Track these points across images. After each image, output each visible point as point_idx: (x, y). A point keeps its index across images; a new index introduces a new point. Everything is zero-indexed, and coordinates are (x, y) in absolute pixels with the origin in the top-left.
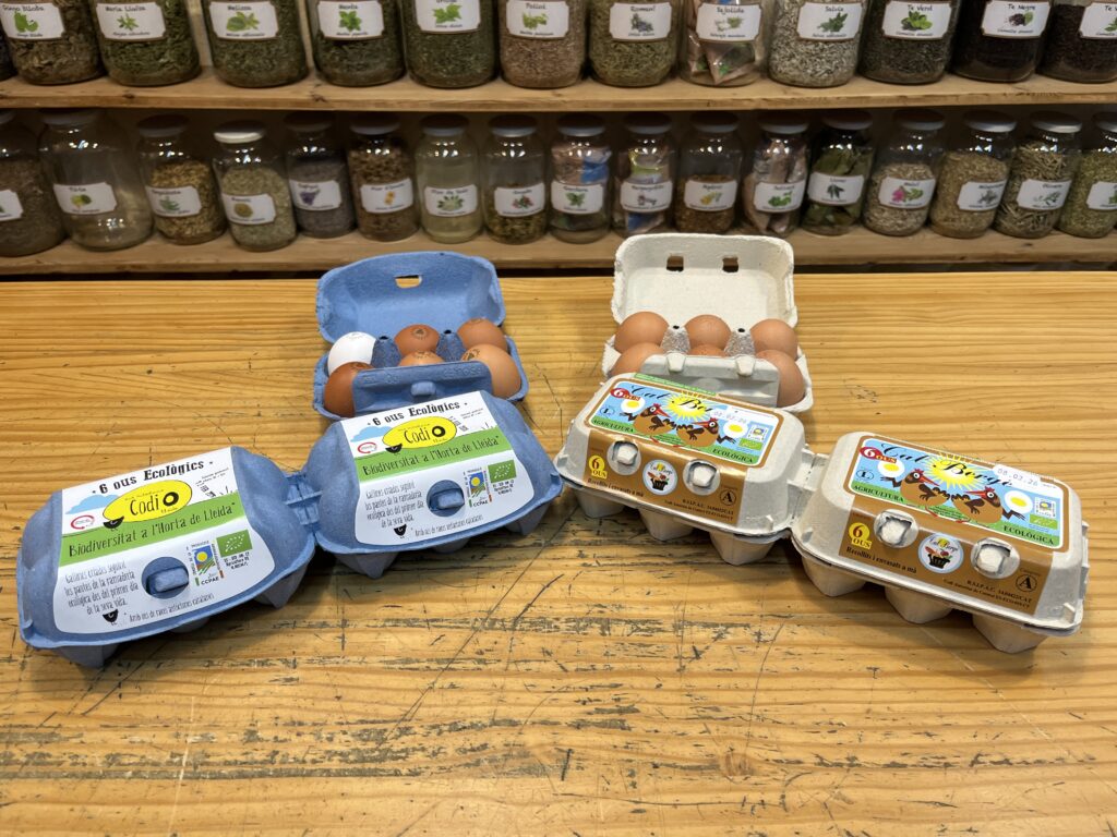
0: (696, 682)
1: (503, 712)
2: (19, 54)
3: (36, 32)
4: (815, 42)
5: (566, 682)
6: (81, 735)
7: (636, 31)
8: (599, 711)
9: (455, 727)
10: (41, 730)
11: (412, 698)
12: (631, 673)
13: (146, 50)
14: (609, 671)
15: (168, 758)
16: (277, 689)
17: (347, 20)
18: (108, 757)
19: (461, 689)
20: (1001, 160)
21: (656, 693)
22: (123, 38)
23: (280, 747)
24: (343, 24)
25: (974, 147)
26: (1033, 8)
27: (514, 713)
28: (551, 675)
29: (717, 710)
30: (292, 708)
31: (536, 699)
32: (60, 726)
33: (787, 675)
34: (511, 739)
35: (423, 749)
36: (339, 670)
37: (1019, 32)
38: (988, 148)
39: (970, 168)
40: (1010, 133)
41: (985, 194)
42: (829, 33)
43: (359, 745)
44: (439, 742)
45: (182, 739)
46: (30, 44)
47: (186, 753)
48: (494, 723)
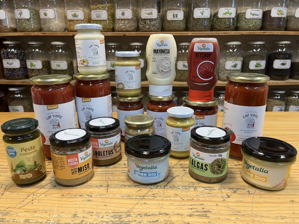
0: (229, 204)
1: (163, 211)
2: (30, 72)
3: (35, 67)
4: (230, 70)
5: (184, 203)
6: (17, 214)
7: (184, 68)
8: (197, 211)
9: (146, 215)
10: (4, 212)
11: (131, 206)
12: (207, 201)
13: (62, 72)
14: (199, 200)
15: (46, 221)
16: (85, 203)
17: (112, 65)
18: (25, 220)
19: (148, 204)
20: (283, 101)
21: (217, 207)
22: (57, 69)
23: (84, 219)
24: (111, 66)
25: (275, 97)
26: (287, 61)
27: (167, 211)
28: (179, 201)
29: (240, 212)
30: (89, 208)
31: (174, 207)
32: (11, 211)
33: (262, 203)
34: (167, 219)
35: (135, 221)
36: (106, 198)
37: (283, 67)
38: (279, 97)
39: (274, 102)
40: (284, 93)
41: (280, 109)
42: (233, 68)
43: (113, 219)
44: (141, 219)
45: (51, 216)
46: (33, 70)
47: (52, 220)
48: (160, 214)
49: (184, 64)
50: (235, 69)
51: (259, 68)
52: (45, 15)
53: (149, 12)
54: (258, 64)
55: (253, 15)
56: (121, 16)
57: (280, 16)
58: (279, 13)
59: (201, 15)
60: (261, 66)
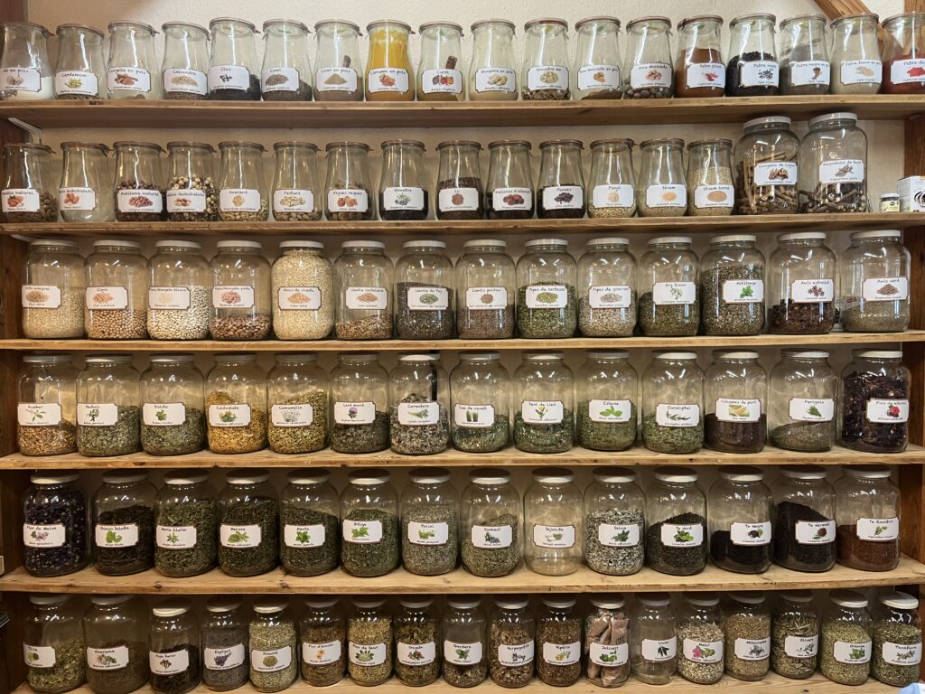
3: (119, 543)
22: (168, 547)
26: (761, 526)
37: (756, 542)
52: (161, 416)
55: (673, 418)
56: (349, 418)
57: (738, 419)
58: (733, 411)
59: (538, 416)
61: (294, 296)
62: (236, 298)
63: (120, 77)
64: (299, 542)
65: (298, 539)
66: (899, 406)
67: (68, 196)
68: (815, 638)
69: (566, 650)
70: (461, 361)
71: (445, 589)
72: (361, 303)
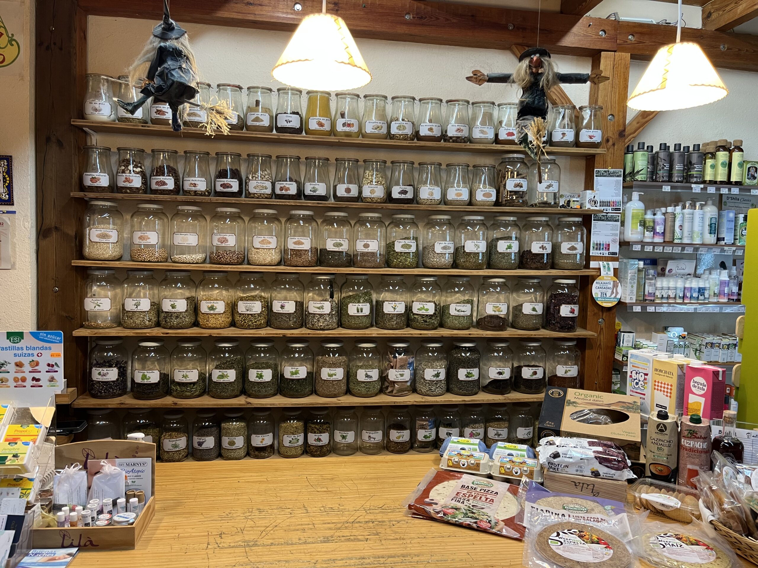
3: (148, 381)
4: (431, 381)
7: (367, 378)
13: (189, 386)
26: (504, 370)
37: (501, 377)
42: (435, 378)
49: (366, 374)
50: (438, 379)
51: (470, 379)
52: (173, 306)
53: (319, 305)
54: (469, 373)
55: (458, 311)
56: (281, 309)
59: (393, 310)
60: (474, 376)
61: (263, 241)
62: (226, 241)
63: (158, 111)
64: (258, 379)
65: (257, 377)
66: (575, 308)
67: (126, 178)
68: (532, 428)
69: (402, 434)
70: (347, 279)
71: (338, 403)
72: (295, 246)
